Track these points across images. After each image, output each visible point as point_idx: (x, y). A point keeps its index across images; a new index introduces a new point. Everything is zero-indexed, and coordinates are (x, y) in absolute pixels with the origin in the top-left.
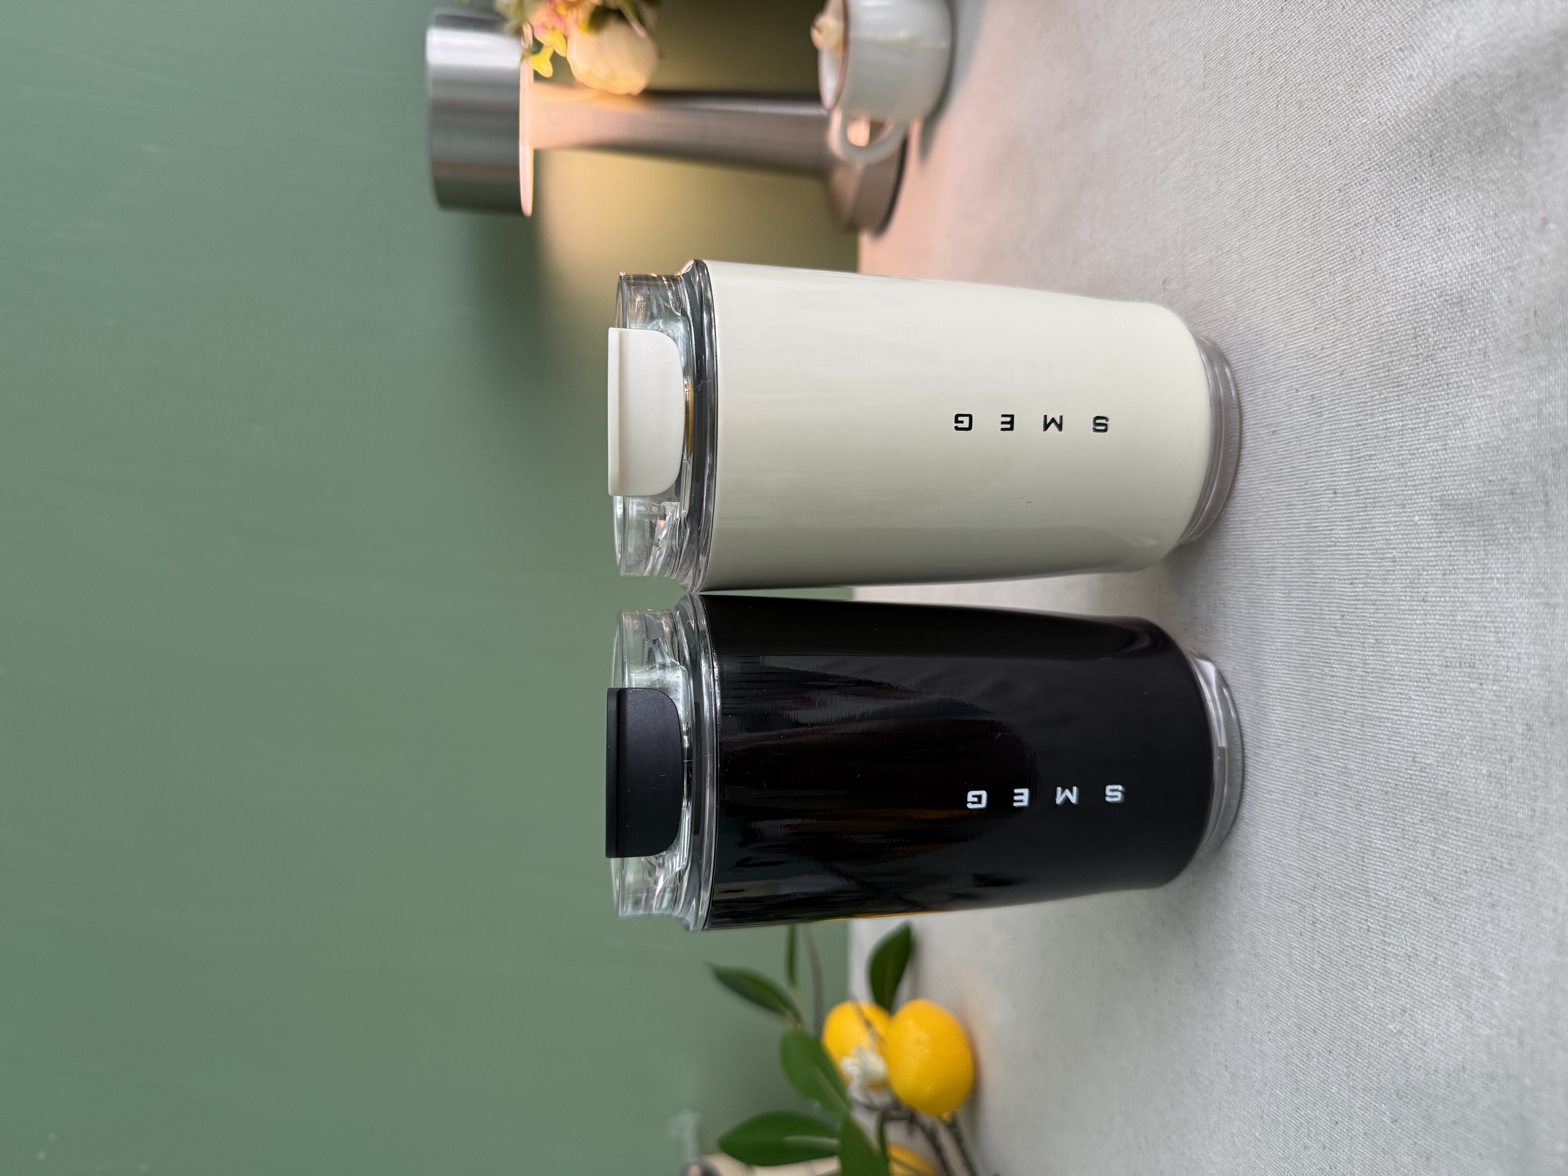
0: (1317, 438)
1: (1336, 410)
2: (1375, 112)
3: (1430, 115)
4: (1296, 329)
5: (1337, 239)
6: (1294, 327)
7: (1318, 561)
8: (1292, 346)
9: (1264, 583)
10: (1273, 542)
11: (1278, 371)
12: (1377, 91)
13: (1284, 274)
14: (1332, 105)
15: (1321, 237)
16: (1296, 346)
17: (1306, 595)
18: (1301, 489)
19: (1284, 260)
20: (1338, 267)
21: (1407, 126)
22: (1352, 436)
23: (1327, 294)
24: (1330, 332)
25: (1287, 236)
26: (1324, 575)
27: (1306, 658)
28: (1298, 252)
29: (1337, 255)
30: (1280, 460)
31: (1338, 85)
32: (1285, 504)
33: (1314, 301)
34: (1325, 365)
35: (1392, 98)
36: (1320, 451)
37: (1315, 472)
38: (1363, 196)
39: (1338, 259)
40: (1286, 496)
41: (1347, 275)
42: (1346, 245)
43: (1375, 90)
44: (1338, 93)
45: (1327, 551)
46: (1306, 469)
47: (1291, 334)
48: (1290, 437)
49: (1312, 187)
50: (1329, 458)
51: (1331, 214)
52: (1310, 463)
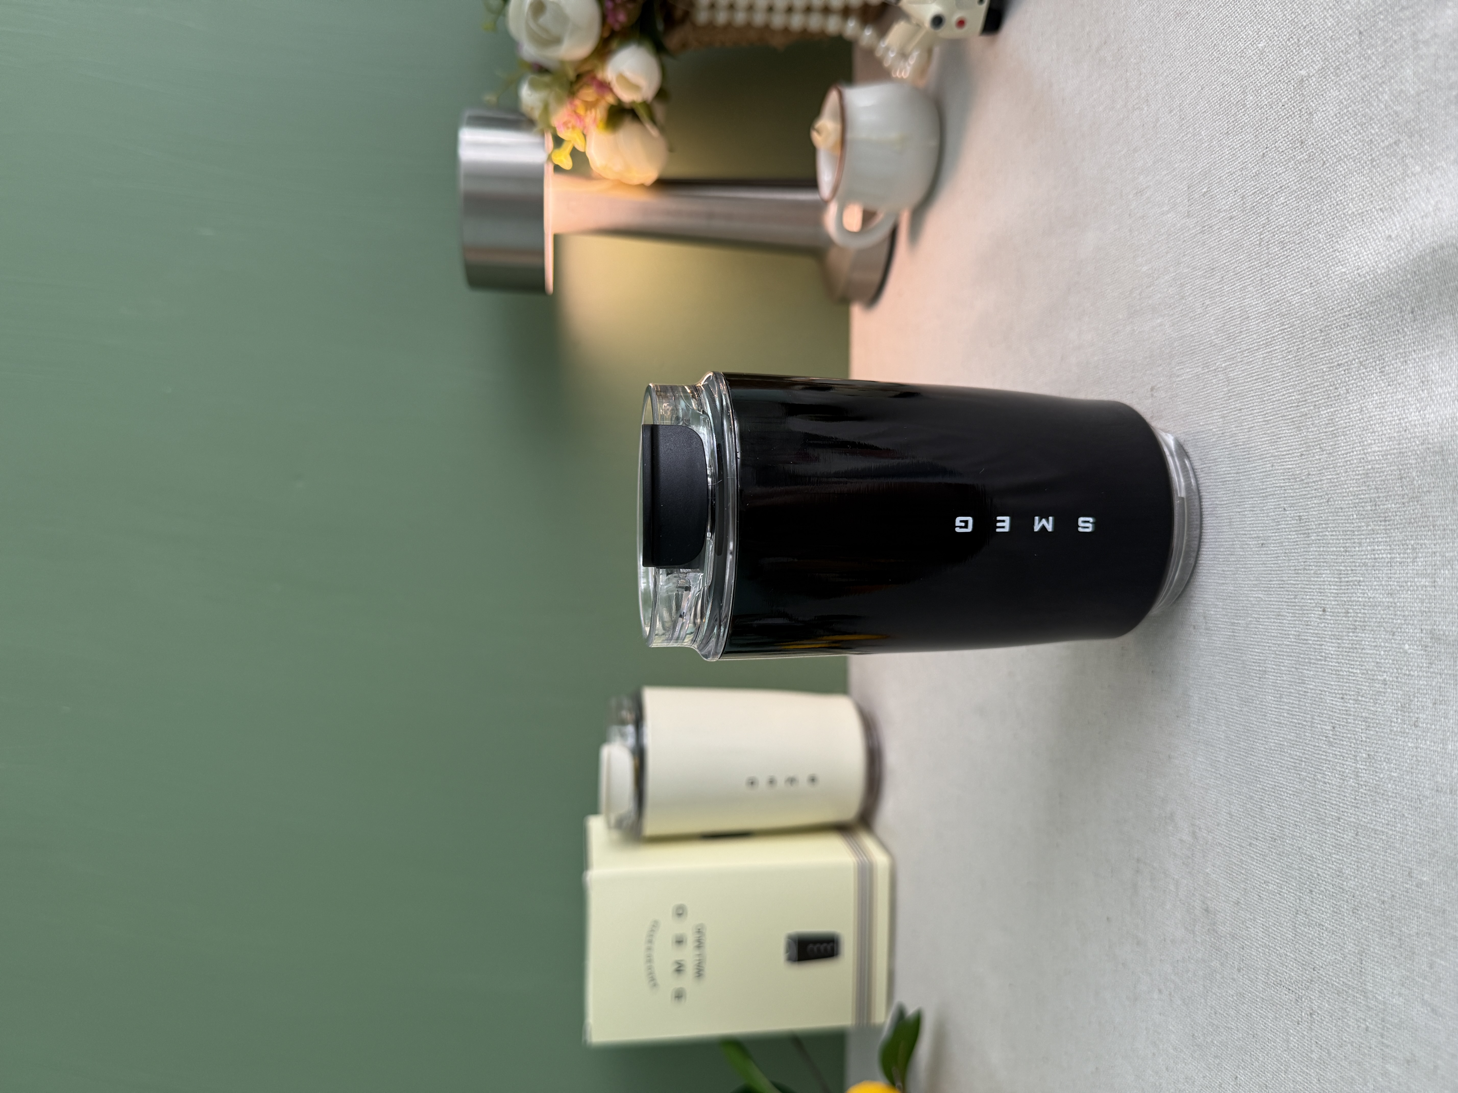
0: (1305, 557)
1: (1324, 533)
2: (1354, 264)
3: (1409, 276)
4: (1282, 451)
5: (1320, 375)
6: (1280, 449)
7: (1308, 672)
8: (1280, 468)
9: (1256, 685)
10: (1264, 648)
11: (1266, 489)
12: (1357, 244)
13: (1270, 399)
14: (1314, 250)
15: (1305, 370)
16: (1283, 467)
17: (1297, 703)
18: (1291, 602)
19: (1269, 386)
20: (1323, 401)
21: (1386, 282)
22: (1340, 561)
23: (1312, 424)
24: (1316, 460)
25: (1272, 364)
26: (1315, 686)
27: (1298, 762)
28: (1284, 381)
29: (1321, 390)
30: (1269, 572)
31: (1320, 233)
32: (1275, 614)
33: (1299, 429)
34: (1312, 490)
35: (1371, 253)
36: (1309, 570)
37: (1304, 588)
38: (1345, 339)
39: (1323, 394)
40: (1275, 607)
41: (1332, 410)
42: (1330, 382)
43: (1355, 243)
44: (1320, 240)
45: (1318, 664)
46: (1295, 584)
47: (1278, 456)
48: (1278, 551)
49: (1295, 323)
50: (1318, 577)
51: (1314, 351)
52: (1299, 579)
